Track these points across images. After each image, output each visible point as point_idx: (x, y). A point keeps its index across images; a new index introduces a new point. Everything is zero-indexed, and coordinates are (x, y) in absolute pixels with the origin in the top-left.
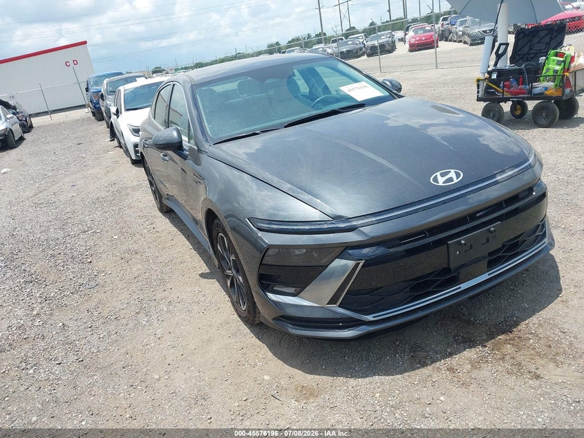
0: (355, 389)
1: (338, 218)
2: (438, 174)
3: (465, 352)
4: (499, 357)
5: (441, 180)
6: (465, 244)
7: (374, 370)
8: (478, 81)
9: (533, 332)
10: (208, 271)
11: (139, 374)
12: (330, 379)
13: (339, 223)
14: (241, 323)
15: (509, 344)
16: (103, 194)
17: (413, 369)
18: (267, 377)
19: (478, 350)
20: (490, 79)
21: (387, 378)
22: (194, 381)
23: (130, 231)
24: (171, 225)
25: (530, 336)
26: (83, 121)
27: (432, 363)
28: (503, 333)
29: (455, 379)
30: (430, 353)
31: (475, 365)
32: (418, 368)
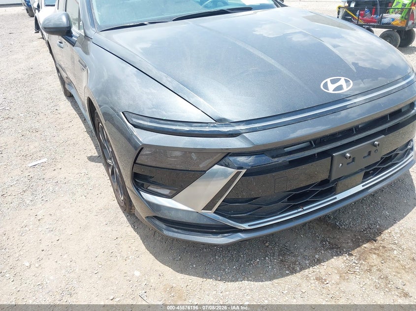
0: (224, 294)
1: (221, 121)
2: (328, 80)
3: (333, 260)
4: (366, 268)
5: (331, 88)
6: (350, 157)
7: (244, 274)
8: (339, 8)
9: (396, 242)
10: (96, 154)
11: (11, 258)
12: (200, 280)
13: (222, 126)
14: (120, 210)
15: (375, 253)
16: (19, 76)
17: (283, 276)
18: (137, 273)
19: (345, 259)
20: (349, 8)
21: (256, 283)
22: (63, 271)
23: (35, 110)
24: (72, 108)
25: (394, 247)
26: (19, 15)
27: (301, 270)
28: (368, 241)
29: (324, 291)
30: (299, 258)
31: (344, 276)
32: (287, 275)
